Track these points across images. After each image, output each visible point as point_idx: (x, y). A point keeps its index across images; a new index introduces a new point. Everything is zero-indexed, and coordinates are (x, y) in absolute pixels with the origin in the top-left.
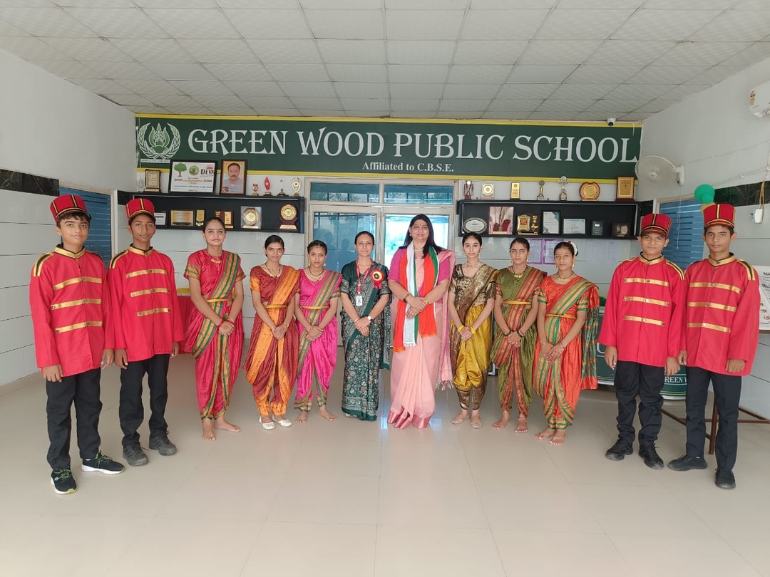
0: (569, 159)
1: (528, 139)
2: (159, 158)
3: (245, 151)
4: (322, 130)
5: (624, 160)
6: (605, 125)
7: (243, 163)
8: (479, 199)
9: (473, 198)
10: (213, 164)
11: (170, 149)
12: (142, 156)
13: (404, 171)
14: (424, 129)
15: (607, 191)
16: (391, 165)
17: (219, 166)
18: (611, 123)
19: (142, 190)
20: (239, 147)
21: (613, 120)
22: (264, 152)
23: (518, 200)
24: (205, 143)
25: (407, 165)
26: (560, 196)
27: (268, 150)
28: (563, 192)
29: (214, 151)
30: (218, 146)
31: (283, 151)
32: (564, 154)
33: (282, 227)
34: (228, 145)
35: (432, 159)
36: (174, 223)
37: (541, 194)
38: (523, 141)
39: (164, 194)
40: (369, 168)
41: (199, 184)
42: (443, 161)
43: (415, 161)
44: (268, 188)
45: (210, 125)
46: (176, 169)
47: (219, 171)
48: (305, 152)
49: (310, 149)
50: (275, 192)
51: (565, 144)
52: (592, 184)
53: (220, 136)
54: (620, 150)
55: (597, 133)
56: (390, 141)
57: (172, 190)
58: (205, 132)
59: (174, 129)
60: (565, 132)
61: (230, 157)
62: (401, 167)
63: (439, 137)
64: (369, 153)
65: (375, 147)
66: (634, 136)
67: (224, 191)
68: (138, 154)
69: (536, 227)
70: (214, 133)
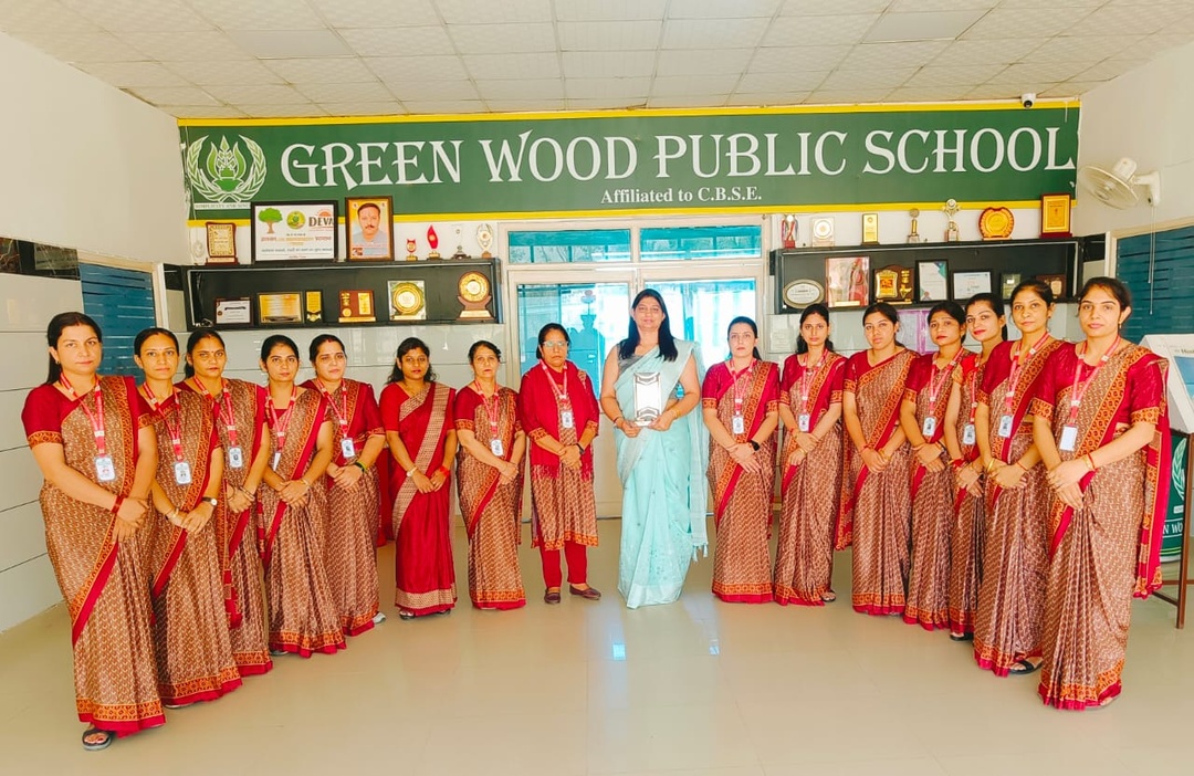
0: (959, 168)
1: (888, 135)
2: (229, 200)
3: (386, 181)
4: (524, 137)
5: (1051, 166)
6: (1017, 105)
7: (386, 202)
8: (807, 246)
9: (798, 245)
10: (330, 208)
11: (249, 182)
12: (197, 198)
13: (676, 204)
14: (707, 125)
15: (1025, 222)
16: (652, 193)
17: (341, 210)
18: (1028, 103)
19: (202, 262)
20: (375, 173)
21: (1030, 97)
22: (422, 180)
23: (875, 245)
24: (312, 168)
25: (680, 193)
26: (947, 233)
27: (430, 177)
28: (952, 227)
29: (330, 182)
30: (338, 173)
31: (456, 177)
32: (950, 160)
33: (464, 314)
34: (355, 171)
35: (724, 180)
36: (267, 318)
37: (914, 234)
38: (878, 141)
39: (246, 266)
40: (613, 200)
41: (306, 245)
42: (742, 183)
43: (693, 183)
44: (434, 244)
45: (318, 134)
46: (262, 219)
47: (342, 220)
48: (496, 178)
49: (505, 172)
50: (446, 251)
51: (950, 142)
52: (999, 210)
53: (339, 155)
54: (1045, 150)
55: (1004, 121)
56: (647, 150)
57: (258, 259)
58: (310, 149)
59: (252, 145)
60: (950, 120)
61: (362, 193)
62: (668, 196)
63: (733, 140)
64: (612, 174)
65: (622, 163)
66: (1067, 121)
67: (354, 255)
68: (189, 194)
69: (908, 290)
70: (328, 149)
